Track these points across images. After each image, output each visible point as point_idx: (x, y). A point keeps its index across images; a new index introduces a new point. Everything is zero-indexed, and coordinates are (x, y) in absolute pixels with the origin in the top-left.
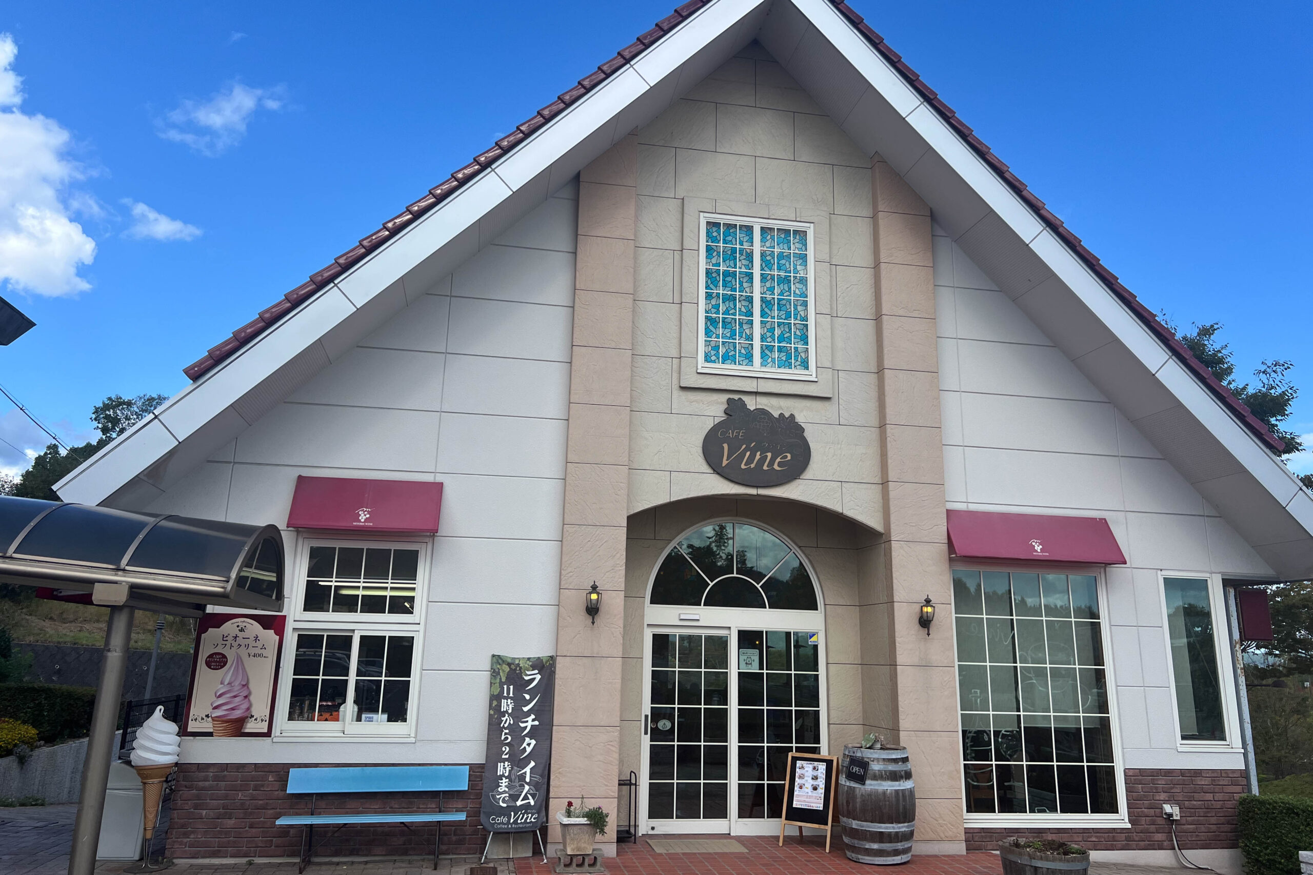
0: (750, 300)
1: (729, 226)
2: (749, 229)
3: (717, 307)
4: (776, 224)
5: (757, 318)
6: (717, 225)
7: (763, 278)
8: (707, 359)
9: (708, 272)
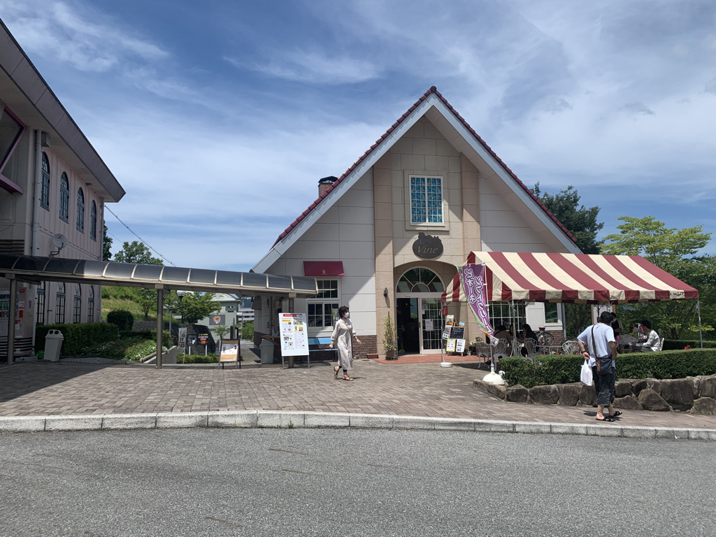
0: (425, 202)
1: (418, 179)
2: (424, 179)
3: (415, 204)
4: (431, 177)
5: (427, 207)
6: (414, 178)
7: (428, 194)
8: (413, 221)
9: (412, 194)
